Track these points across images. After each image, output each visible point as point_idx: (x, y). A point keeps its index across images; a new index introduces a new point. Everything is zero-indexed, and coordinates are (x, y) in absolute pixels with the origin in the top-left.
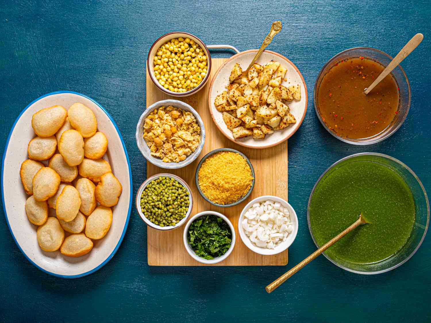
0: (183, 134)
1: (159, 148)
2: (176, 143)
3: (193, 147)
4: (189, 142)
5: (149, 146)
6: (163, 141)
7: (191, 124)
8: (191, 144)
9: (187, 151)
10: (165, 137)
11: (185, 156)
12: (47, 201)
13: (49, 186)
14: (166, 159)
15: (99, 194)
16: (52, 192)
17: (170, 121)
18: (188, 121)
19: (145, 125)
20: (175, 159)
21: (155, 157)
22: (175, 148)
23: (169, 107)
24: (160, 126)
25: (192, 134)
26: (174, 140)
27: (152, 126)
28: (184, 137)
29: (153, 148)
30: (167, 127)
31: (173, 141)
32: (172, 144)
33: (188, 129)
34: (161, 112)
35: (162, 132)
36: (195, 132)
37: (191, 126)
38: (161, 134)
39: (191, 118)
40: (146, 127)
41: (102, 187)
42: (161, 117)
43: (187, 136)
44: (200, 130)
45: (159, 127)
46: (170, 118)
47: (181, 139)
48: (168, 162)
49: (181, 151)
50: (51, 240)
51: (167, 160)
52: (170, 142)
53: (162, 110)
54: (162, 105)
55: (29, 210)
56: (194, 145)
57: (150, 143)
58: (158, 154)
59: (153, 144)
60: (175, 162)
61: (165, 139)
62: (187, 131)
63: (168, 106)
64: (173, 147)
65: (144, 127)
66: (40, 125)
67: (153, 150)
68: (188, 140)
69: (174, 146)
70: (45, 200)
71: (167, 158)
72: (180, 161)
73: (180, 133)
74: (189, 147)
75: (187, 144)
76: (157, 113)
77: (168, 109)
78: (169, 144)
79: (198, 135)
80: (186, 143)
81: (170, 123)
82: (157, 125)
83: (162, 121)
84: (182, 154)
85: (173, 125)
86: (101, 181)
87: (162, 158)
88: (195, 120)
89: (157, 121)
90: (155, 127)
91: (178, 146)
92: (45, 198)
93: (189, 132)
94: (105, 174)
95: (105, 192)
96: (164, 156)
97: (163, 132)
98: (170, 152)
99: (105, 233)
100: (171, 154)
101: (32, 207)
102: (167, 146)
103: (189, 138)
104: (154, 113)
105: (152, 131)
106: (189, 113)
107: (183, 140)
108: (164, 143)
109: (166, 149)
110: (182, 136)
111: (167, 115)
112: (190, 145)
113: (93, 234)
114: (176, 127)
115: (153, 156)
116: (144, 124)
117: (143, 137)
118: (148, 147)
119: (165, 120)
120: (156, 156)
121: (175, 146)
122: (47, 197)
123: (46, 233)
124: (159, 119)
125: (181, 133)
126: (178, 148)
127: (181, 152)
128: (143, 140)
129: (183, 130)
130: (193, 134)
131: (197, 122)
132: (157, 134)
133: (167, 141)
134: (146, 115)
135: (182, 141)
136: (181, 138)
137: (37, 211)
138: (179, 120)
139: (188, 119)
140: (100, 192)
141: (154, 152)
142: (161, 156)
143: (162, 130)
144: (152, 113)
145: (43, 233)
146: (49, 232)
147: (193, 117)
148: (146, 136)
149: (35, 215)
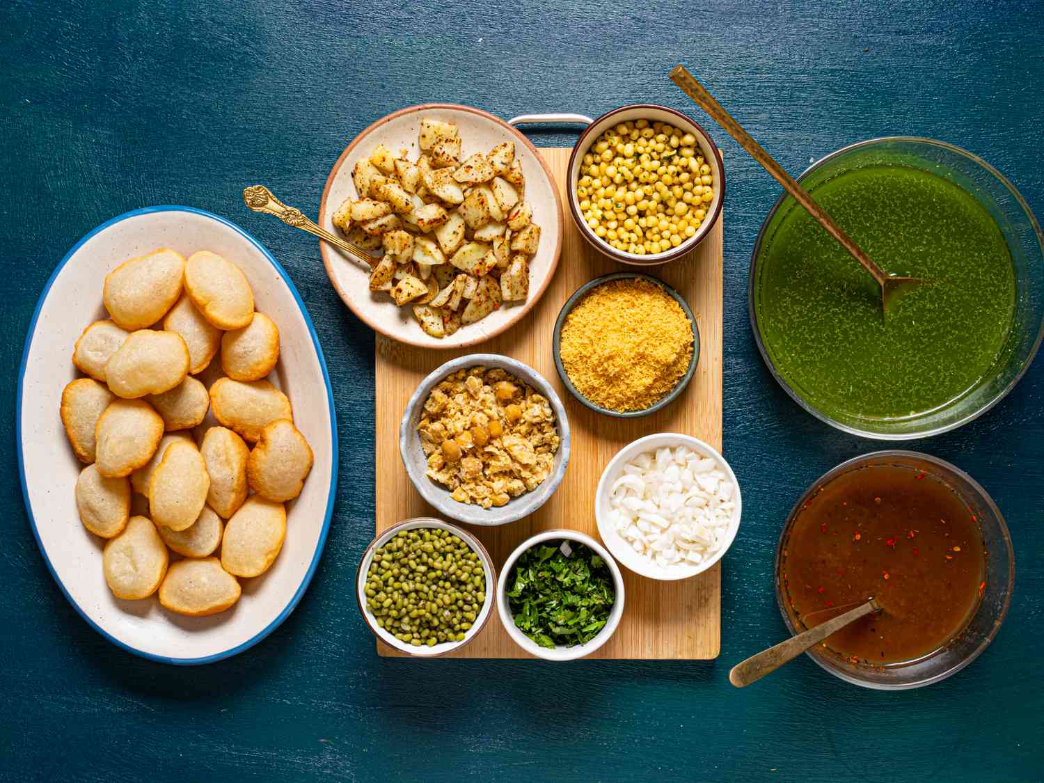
0: (515, 445)
1: (451, 464)
2: (493, 462)
3: (532, 481)
4: (526, 466)
5: (428, 451)
6: (463, 451)
7: (539, 424)
8: (529, 473)
9: (516, 487)
10: (471, 441)
11: (507, 497)
12: (129, 478)
13: (136, 441)
14: (461, 494)
15: (258, 471)
16: (143, 455)
17: (491, 405)
18: (535, 417)
19: (430, 401)
20: (483, 499)
21: (437, 483)
22: (487, 472)
23: (495, 371)
24: (464, 412)
25: (535, 447)
26: (491, 455)
27: (444, 408)
28: (516, 451)
29: (436, 459)
30: (480, 418)
31: (486, 456)
32: (483, 463)
33: (529, 433)
34: (474, 381)
35: (467, 427)
36: (545, 444)
37: (539, 430)
38: (462, 434)
39: (542, 411)
40: (432, 408)
41: (265, 454)
42: (472, 391)
43: (523, 452)
44: (557, 445)
45: (462, 414)
46: (491, 398)
47: (508, 457)
48: (463, 502)
49: (499, 484)
50: (134, 571)
51: (463, 497)
52: (480, 457)
53: (477, 376)
54: (481, 364)
55: (84, 498)
56: (534, 477)
57: (430, 445)
58: (442, 477)
59: (437, 449)
60: (480, 505)
61: (470, 446)
62: (525, 437)
63: (495, 368)
64: (483, 470)
65: (426, 407)
66: (123, 295)
67: (434, 465)
68: (525, 461)
69: (486, 466)
70: (123, 474)
71: (465, 491)
72: (493, 506)
73: (508, 441)
74: (522, 479)
75: (520, 471)
76: (464, 380)
77: (493, 375)
78: (477, 461)
79: (550, 455)
80: (518, 466)
81: (491, 409)
82: (458, 407)
83: (472, 403)
84: (501, 491)
85: (496, 417)
86: (263, 440)
87: (451, 487)
88: (551, 420)
89: (460, 399)
90: (452, 412)
91: (496, 470)
92: (122, 471)
93: (529, 441)
94: (275, 424)
95: (272, 467)
96: (457, 484)
97: (468, 429)
98: (474, 479)
99: (268, 562)
100: (477, 485)
101: (92, 492)
102: (470, 465)
103: (528, 457)
104: (456, 378)
105: (442, 419)
106: (542, 398)
107: (512, 458)
108: (465, 455)
109: (466, 470)
110: (511, 448)
111: (487, 388)
112: (525, 474)
113: (240, 564)
114: (502, 422)
115: (431, 478)
116: (427, 399)
117: (417, 428)
118: (425, 453)
119: (480, 400)
120: (438, 481)
121: (488, 468)
122: (129, 467)
123: (122, 555)
124: (465, 395)
125: (510, 440)
126: (495, 475)
127: (501, 486)
128: (416, 435)
129: (518, 434)
130: (539, 449)
131: (555, 424)
132: (453, 431)
133: (473, 453)
134: (436, 379)
135: (509, 461)
136: (509, 454)
137: (102, 504)
138: (512, 408)
139: (536, 414)
140: (258, 467)
141: (436, 469)
142: (450, 482)
143: (468, 423)
144: (451, 378)
145: (115, 555)
146: (129, 552)
147: (548, 411)
148: (424, 427)
149: (98, 512)
